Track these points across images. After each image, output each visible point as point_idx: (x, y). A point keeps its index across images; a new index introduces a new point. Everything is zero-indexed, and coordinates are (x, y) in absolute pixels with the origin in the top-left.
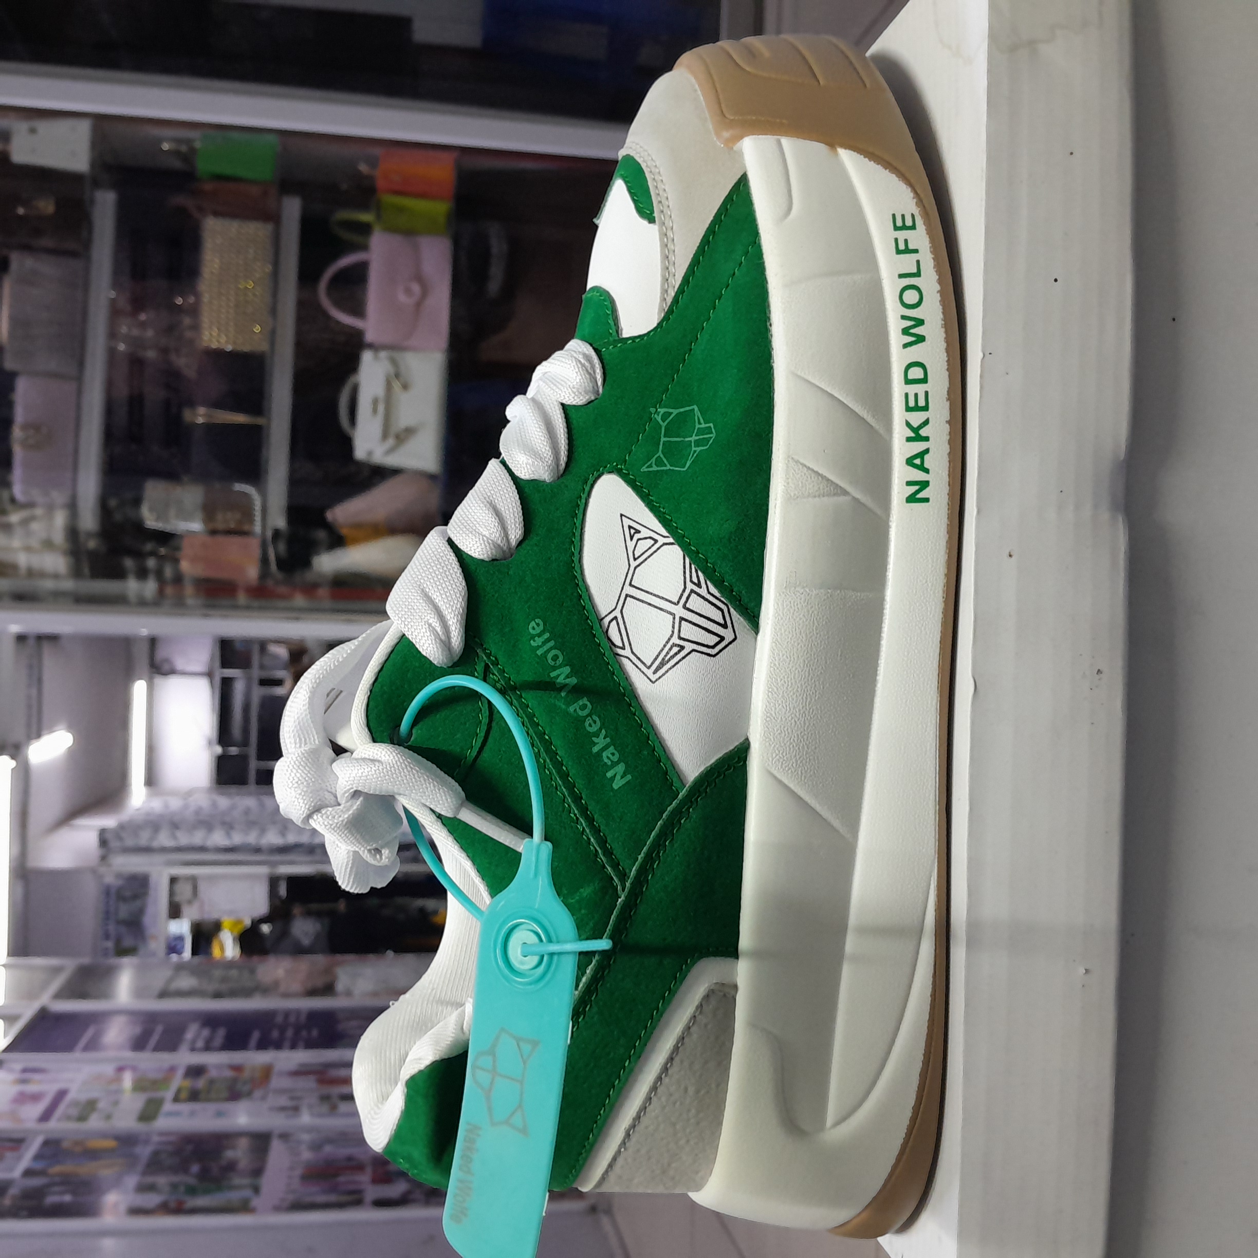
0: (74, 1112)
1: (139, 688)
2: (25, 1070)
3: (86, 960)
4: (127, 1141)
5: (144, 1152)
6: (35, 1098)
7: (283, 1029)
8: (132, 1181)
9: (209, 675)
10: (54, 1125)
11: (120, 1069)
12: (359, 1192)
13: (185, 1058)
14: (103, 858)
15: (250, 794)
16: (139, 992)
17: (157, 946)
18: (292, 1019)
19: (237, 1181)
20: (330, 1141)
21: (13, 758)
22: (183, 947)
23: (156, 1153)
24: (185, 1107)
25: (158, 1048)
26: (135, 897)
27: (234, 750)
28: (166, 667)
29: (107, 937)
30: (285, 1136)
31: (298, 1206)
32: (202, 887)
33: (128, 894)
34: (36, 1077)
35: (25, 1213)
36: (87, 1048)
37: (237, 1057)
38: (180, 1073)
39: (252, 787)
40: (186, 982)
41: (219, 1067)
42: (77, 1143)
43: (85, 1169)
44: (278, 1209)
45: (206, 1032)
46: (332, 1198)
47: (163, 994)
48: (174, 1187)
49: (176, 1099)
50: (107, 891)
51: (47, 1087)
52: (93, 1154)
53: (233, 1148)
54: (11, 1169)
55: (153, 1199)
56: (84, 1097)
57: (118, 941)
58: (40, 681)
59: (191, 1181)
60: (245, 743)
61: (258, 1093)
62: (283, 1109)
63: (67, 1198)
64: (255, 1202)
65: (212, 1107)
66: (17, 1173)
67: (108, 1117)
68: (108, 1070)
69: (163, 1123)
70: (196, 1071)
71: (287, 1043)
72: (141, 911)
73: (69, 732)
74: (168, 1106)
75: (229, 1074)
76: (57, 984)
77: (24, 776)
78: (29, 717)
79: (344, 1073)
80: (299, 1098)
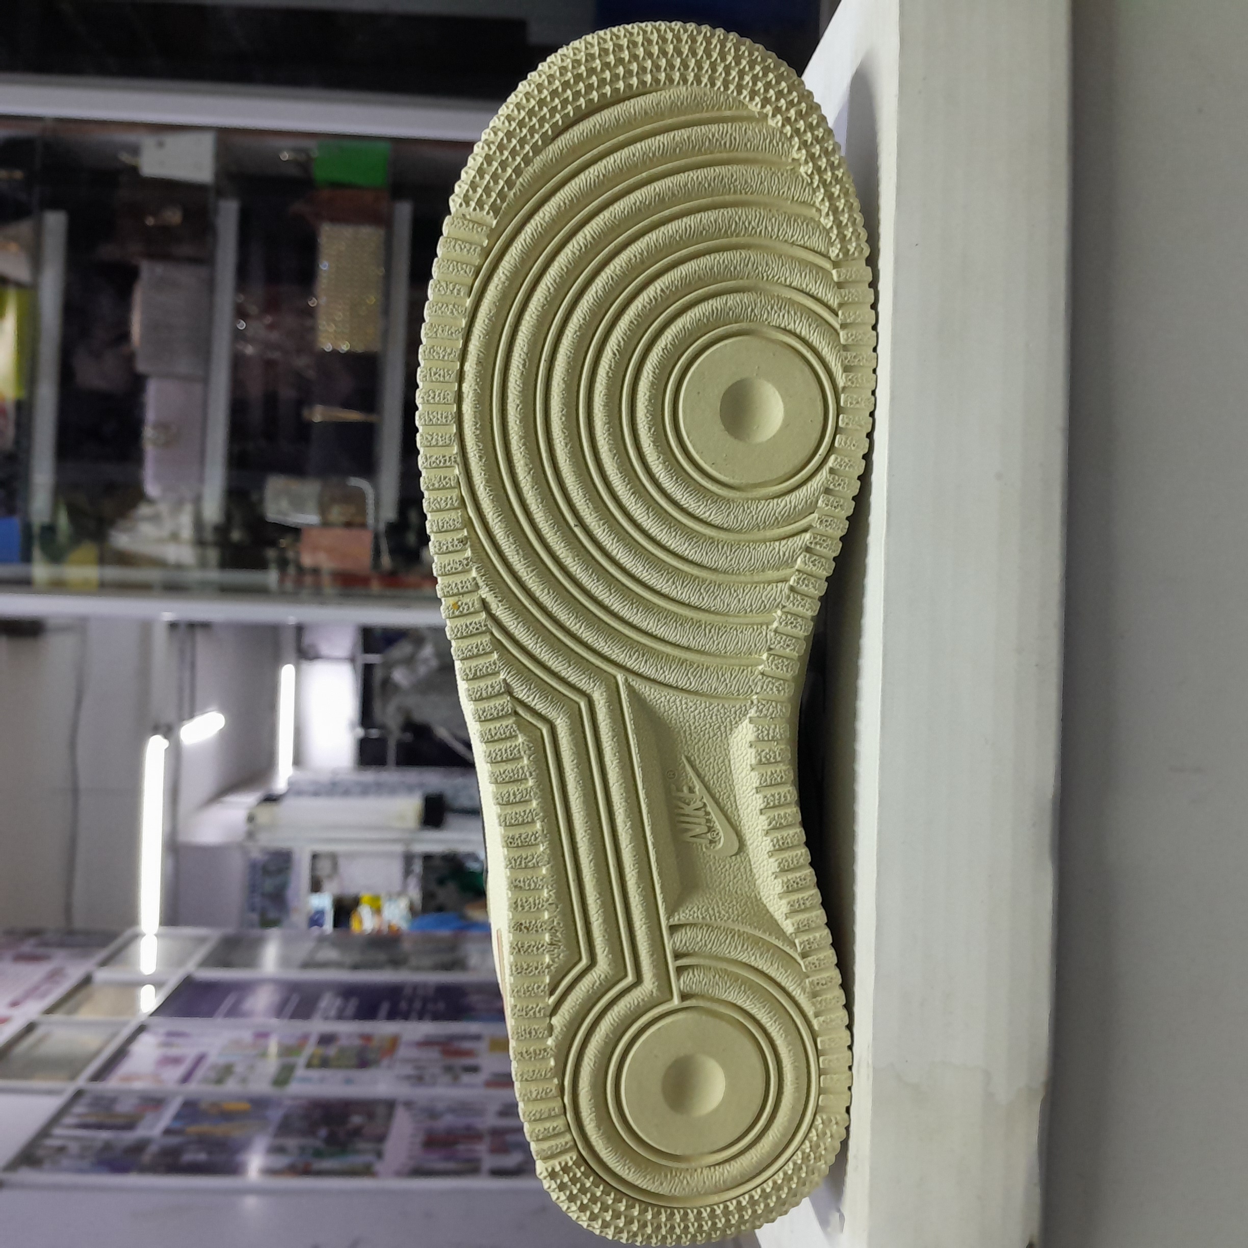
0: (212, 1075)
1: (287, 672)
2: (171, 1034)
3: (230, 930)
4: (259, 1104)
5: (275, 1115)
6: (176, 1061)
7: (411, 1001)
8: (265, 1142)
9: (352, 660)
10: (194, 1088)
11: (263, 1035)
12: (478, 1160)
13: (317, 1026)
14: (251, 835)
15: (389, 773)
16: (285, 962)
17: (299, 919)
18: (420, 992)
19: (361, 1145)
20: (452, 1110)
21: (166, 737)
22: (325, 920)
23: (288, 1116)
24: (315, 1074)
25: (293, 1016)
26: (279, 871)
27: (374, 733)
28: (312, 653)
30: (409, 1104)
31: (418, 1172)
32: (342, 863)
33: (273, 868)
34: (179, 1040)
35: (163, 1169)
36: (228, 1014)
37: (367, 1027)
38: (313, 1040)
40: (329, 954)
41: (349, 1036)
42: (214, 1104)
43: (220, 1130)
44: (399, 1174)
45: (338, 1002)
46: (451, 1165)
47: (306, 965)
48: (302, 1149)
49: (309, 1065)
50: (253, 866)
51: (188, 1051)
52: (227, 1116)
53: (359, 1114)
54: (152, 1127)
55: (282, 1161)
56: (222, 1061)
57: (263, 913)
58: (193, 666)
59: (318, 1143)
61: (385, 1062)
62: (408, 1078)
63: (202, 1157)
64: (379, 1167)
65: (342, 1074)
66: (157, 1131)
67: (244, 1080)
68: (247, 1036)
69: (295, 1088)
70: (326, 1040)
71: (414, 1015)
72: (284, 885)
73: (222, 714)
74: (300, 1072)
75: (357, 1042)
76: (202, 952)
77: (176, 755)
78: (181, 699)
79: (467, 1045)
80: (423, 1068)
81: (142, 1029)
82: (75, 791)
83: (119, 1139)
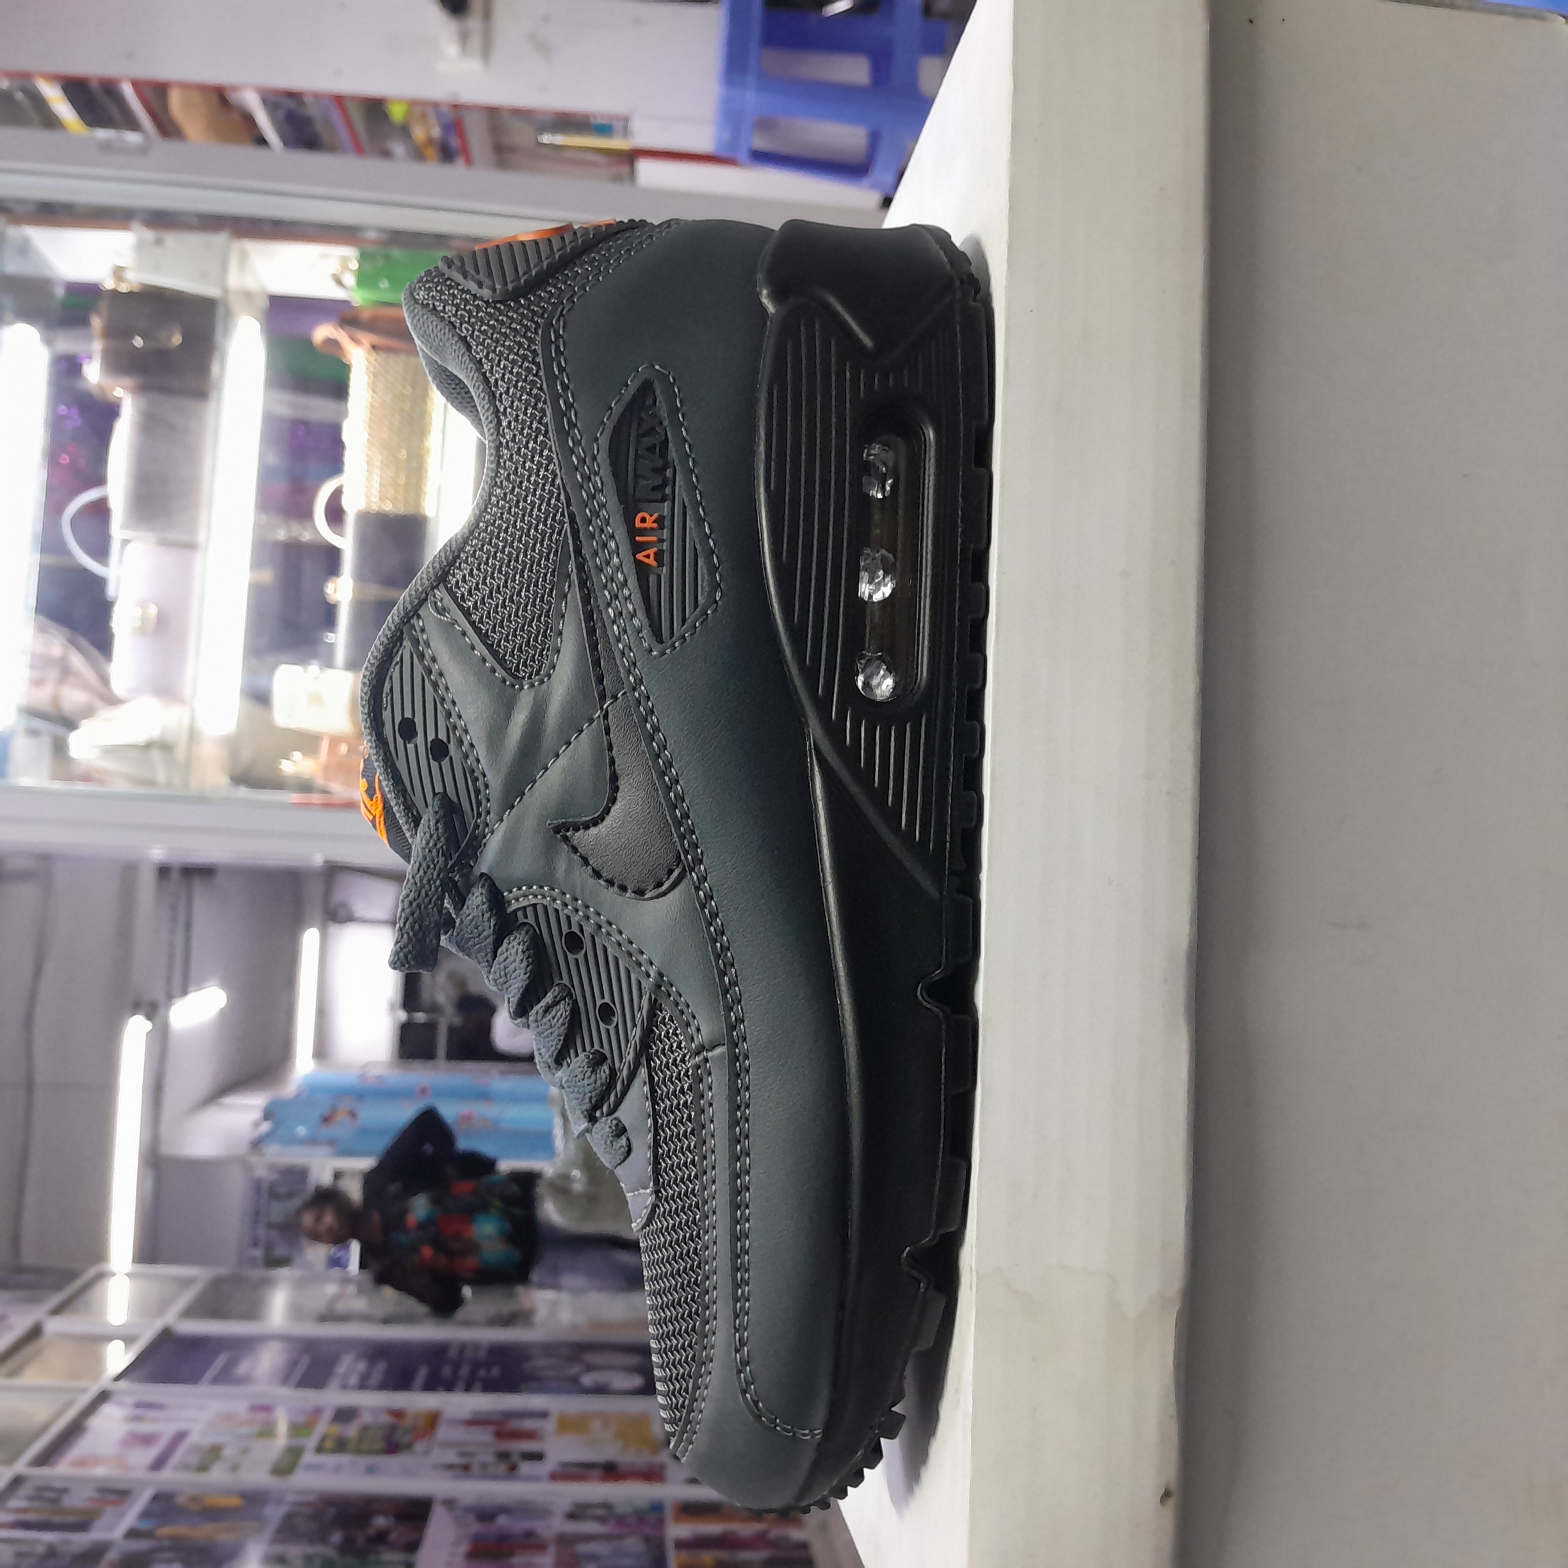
0: (194, 1459)
1: (309, 938)
2: (139, 1405)
3: (223, 1271)
4: (254, 1499)
5: (274, 1514)
6: (147, 1440)
7: (457, 1367)
8: (257, 1550)
9: (395, 923)
10: (169, 1476)
13: (333, 1397)
14: (255, 1145)
16: (297, 1312)
18: (469, 1354)
19: (386, 1555)
20: (504, 1510)
21: (149, 1018)
22: (348, 1260)
23: (289, 1517)
24: (330, 1460)
25: (302, 1384)
26: (291, 1195)
27: (420, 1017)
28: (343, 913)
29: (255, 1244)
30: (449, 1503)
33: (282, 1190)
34: (151, 1413)
36: (216, 1380)
37: (398, 1399)
38: (327, 1415)
39: (441, 1062)
40: (355, 1302)
41: (375, 1411)
42: (195, 1499)
43: (202, 1532)
45: (362, 1366)
47: (325, 1317)
48: (308, 1560)
49: (320, 1449)
50: (257, 1187)
51: (164, 1427)
52: (212, 1514)
53: (385, 1513)
54: (111, 1528)
56: (208, 1441)
57: (269, 1248)
58: (188, 927)
59: (330, 1552)
61: (420, 1446)
62: (450, 1467)
65: (364, 1461)
66: (117, 1534)
67: (235, 1468)
68: (241, 1408)
69: (301, 1479)
70: (344, 1415)
71: (461, 1384)
73: (223, 989)
74: (309, 1457)
75: (386, 1419)
76: (186, 1299)
77: (161, 1040)
78: (170, 969)
79: (529, 1424)
80: (470, 1454)
81: (104, 1397)
82: (30, 1086)
83: (67, 1542)
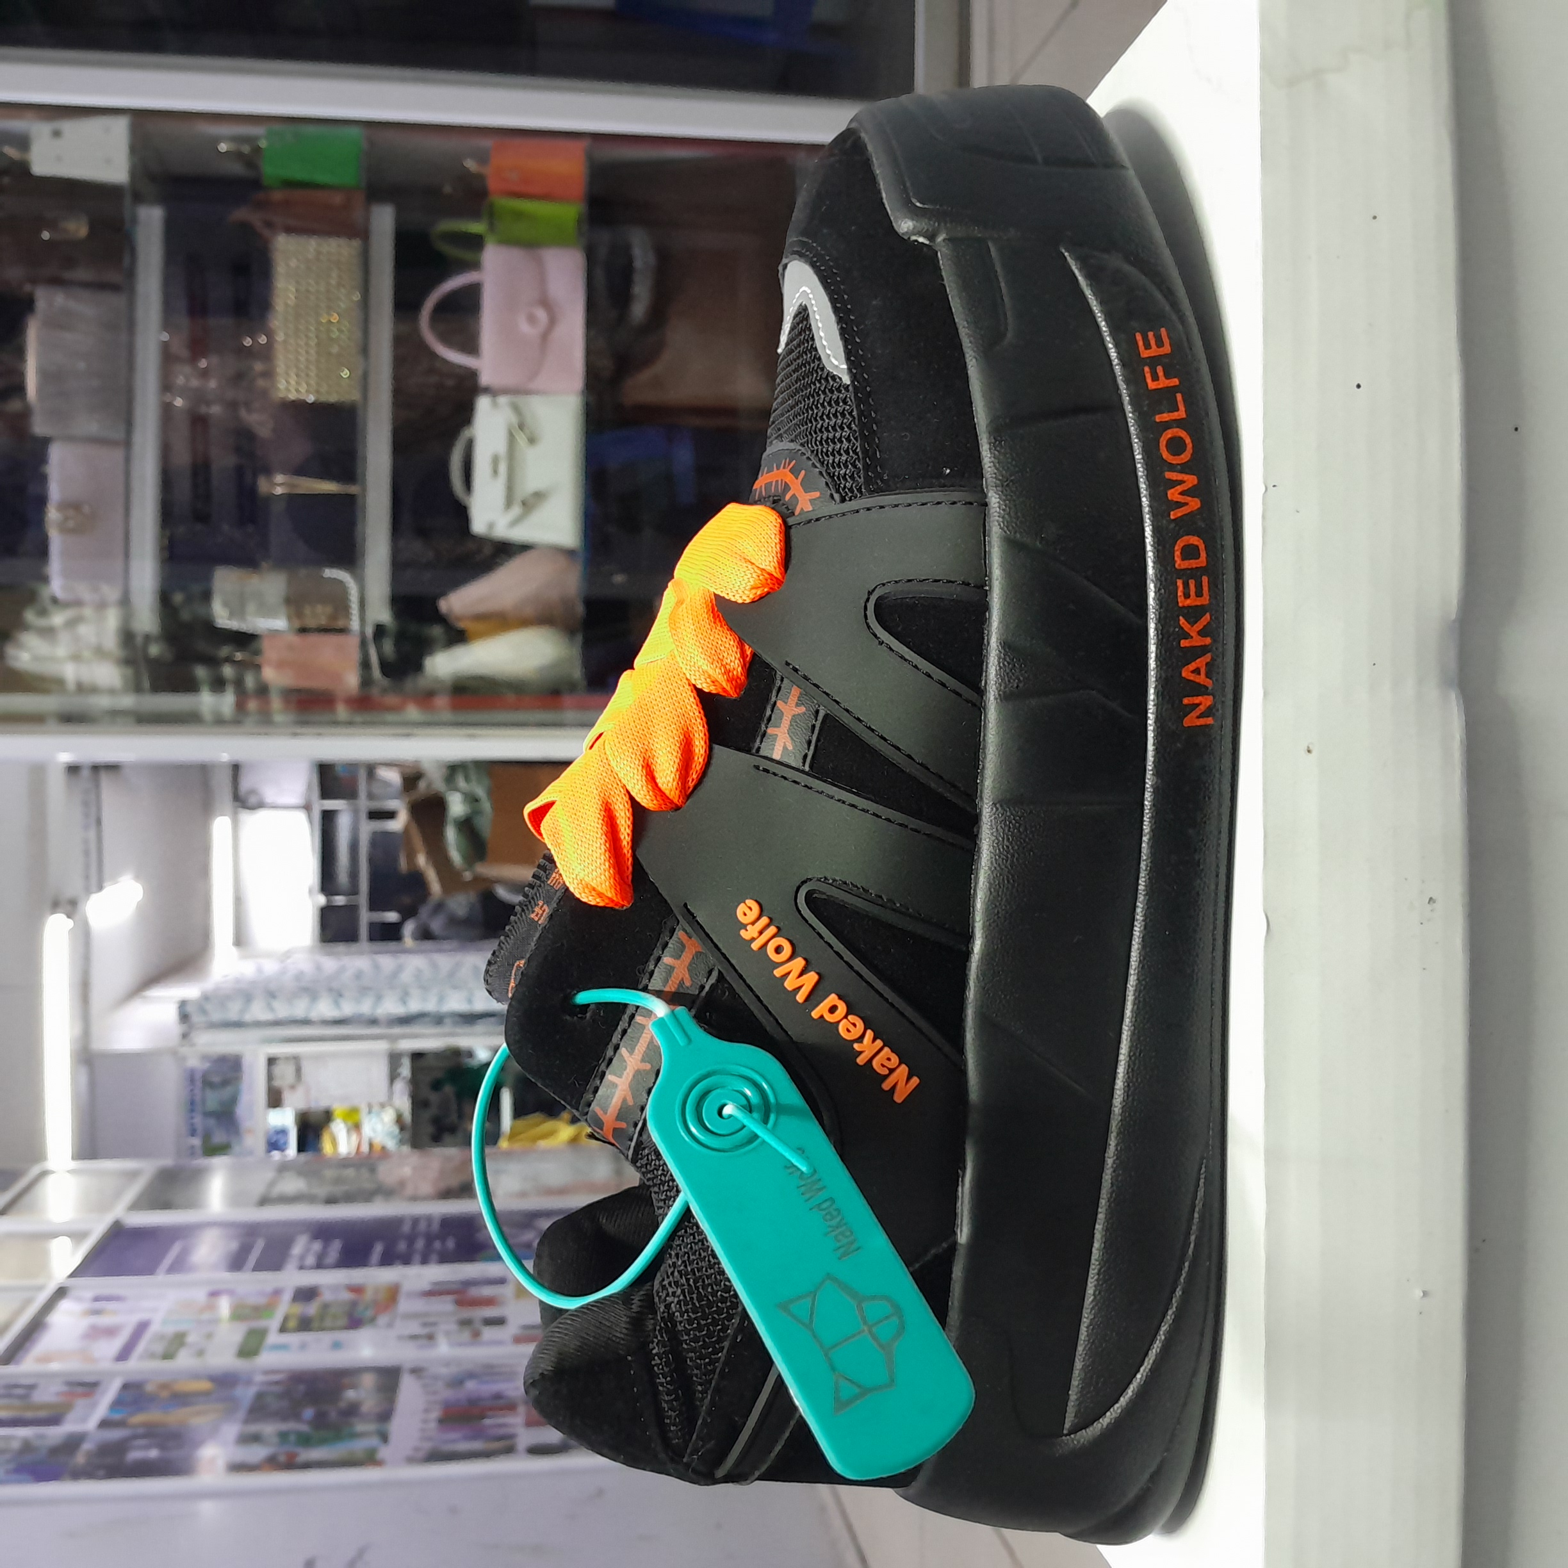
0: (159, 1348)
1: (221, 826)
2: (97, 1299)
3: (168, 1162)
4: (225, 1382)
5: (246, 1394)
6: (110, 1332)
7: (411, 1239)
8: (232, 1430)
9: (307, 807)
10: (136, 1365)
11: (214, 1294)
12: (511, 1437)
13: (292, 1278)
14: (185, 1036)
15: (361, 953)
16: (235, 1198)
17: (254, 1141)
18: (422, 1226)
19: (360, 1427)
20: (471, 1375)
21: (69, 917)
22: (286, 1143)
23: (260, 1396)
24: (293, 1339)
25: (258, 1267)
26: (225, 1083)
27: (340, 900)
28: (252, 800)
29: (193, 1133)
30: (416, 1371)
31: (436, 1456)
32: (307, 1067)
33: (216, 1079)
34: (111, 1306)
35: (101, 1473)
36: (174, 1269)
37: (357, 1275)
38: (287, 1296)
39: (364, 943)
40: (292, 1184)
41: (335, 1288)
42: (164, 1386)
43: (175, 1417)
44: (411, 1460)
45: (317, 1246)
46: (477, 1445)
47: (264, 1201)
48: (283, 1436)
49: (283, 1329)
50: (191, 1077)
51: (125, 1318)
52: (181, 1399)
53: (353, 1386)
54: (84, 1419)
55: (258, 1453)
56: (171, 1329)
57: (207, 1137)
58: (99, 820)
59: (304, 1428)
60: (354, 891)
61: (382, 1320)
62: (414, 1337)
63: (153, 1453)
64: (384, 1452)
65: (327, 1337)
66: (91, 1424)
67: (201, 1353)
68: (200, 1295)
69: (267, 1359)
70: (306, 1294)
71: (417, 1257)
72: (233, 1100)
73: (137, 881)
74: (273, 1338)
75: (347, 1296)
76: (133, 1191)
77: (84, 938)
78: (87, 866)
79: (487, 1291)
80: (434, 1324)
81: (60, 1293)
83: (41, 1437)
